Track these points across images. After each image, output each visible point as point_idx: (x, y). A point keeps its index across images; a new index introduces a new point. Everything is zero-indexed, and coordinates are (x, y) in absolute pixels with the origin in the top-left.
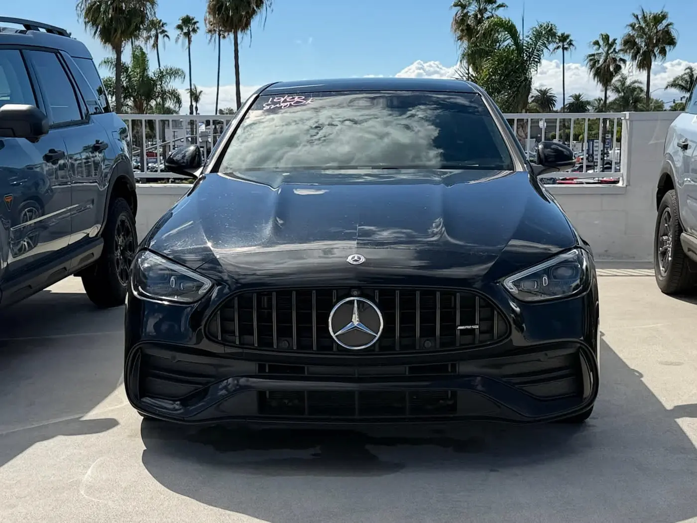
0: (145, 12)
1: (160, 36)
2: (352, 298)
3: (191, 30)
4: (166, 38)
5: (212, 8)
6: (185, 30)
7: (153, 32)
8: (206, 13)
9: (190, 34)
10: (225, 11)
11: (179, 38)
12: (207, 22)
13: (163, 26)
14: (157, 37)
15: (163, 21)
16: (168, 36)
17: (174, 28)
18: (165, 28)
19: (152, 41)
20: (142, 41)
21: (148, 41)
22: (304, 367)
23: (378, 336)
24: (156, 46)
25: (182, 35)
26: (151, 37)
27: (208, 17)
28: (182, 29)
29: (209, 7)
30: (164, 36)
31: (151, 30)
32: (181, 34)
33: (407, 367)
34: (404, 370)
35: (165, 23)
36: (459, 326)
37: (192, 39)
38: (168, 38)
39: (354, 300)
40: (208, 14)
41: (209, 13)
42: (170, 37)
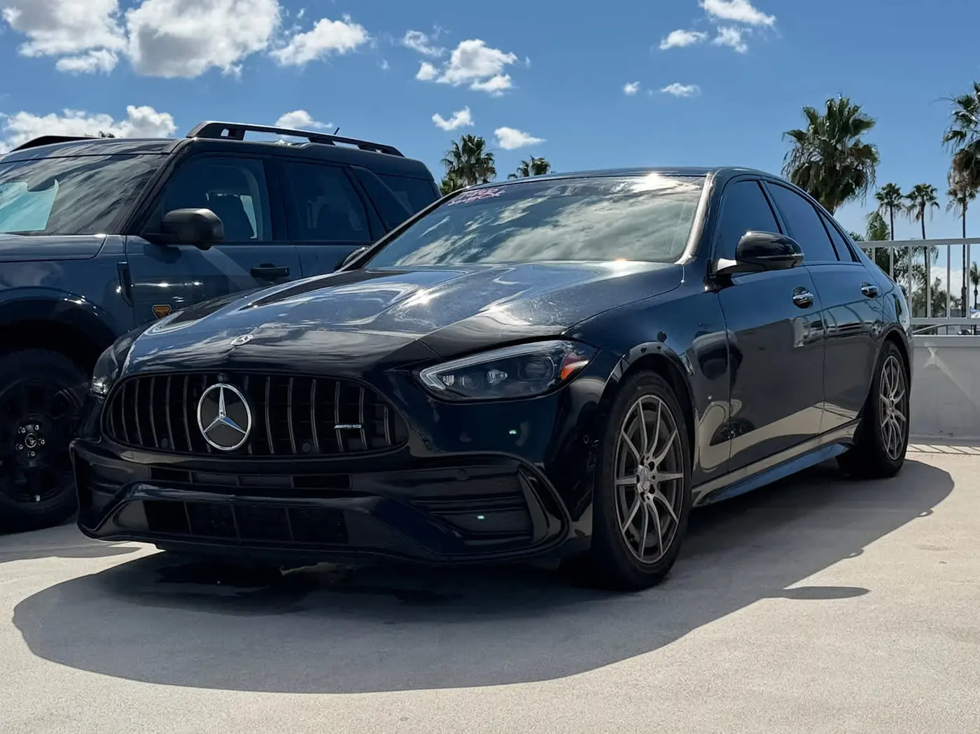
0: (864, 171)
1: (928, 204)
2: (218, 385)
3: (967, 194)
4: (935, 206)
5: (958, 162)
6: (960, 196)
7: (919, 200)
8: (951, 168)
9: (965, 200)
10: (975, 165)
11: (951, 206)
12: (951, 180)
13: (932, 192)
14: (923, 205)
15: (934, 186)
16: (937, 204)
17: (946, 194)
18: (934, 194)
19: (916, 210)
20: (904, 211)
21: (912, 211)
22: (187, 473)
23: (247, 433)
24: (921, 216)
25: (955, 202)
26: (916, 206)
27: (953, 175)
28: (956, 195)
29: (955, 161)
30: (932, 204)
31: (916, 197)
32: (954, 200)
33: (291, 478)
34: (290, 480)
35: (935, 189)
36: (338, 424)
37: (968, 206)
38: (937, 207)
39: (220, 388)
40: (952, 170)
41: (955, 169)
42: (940, 205)
